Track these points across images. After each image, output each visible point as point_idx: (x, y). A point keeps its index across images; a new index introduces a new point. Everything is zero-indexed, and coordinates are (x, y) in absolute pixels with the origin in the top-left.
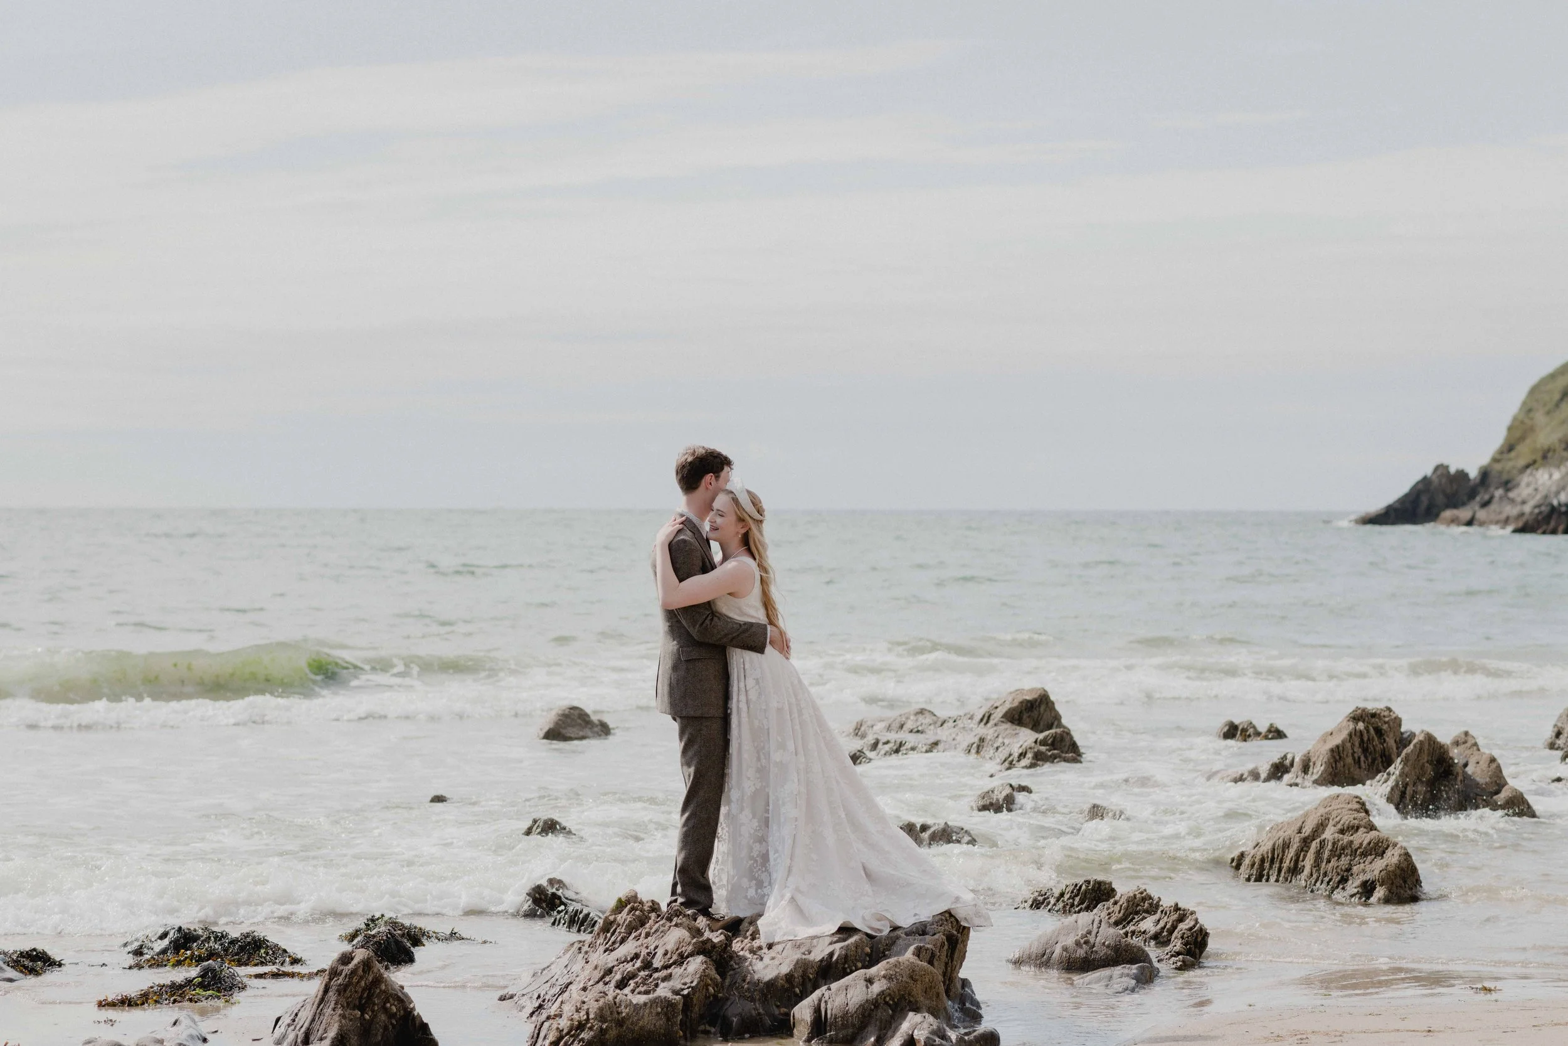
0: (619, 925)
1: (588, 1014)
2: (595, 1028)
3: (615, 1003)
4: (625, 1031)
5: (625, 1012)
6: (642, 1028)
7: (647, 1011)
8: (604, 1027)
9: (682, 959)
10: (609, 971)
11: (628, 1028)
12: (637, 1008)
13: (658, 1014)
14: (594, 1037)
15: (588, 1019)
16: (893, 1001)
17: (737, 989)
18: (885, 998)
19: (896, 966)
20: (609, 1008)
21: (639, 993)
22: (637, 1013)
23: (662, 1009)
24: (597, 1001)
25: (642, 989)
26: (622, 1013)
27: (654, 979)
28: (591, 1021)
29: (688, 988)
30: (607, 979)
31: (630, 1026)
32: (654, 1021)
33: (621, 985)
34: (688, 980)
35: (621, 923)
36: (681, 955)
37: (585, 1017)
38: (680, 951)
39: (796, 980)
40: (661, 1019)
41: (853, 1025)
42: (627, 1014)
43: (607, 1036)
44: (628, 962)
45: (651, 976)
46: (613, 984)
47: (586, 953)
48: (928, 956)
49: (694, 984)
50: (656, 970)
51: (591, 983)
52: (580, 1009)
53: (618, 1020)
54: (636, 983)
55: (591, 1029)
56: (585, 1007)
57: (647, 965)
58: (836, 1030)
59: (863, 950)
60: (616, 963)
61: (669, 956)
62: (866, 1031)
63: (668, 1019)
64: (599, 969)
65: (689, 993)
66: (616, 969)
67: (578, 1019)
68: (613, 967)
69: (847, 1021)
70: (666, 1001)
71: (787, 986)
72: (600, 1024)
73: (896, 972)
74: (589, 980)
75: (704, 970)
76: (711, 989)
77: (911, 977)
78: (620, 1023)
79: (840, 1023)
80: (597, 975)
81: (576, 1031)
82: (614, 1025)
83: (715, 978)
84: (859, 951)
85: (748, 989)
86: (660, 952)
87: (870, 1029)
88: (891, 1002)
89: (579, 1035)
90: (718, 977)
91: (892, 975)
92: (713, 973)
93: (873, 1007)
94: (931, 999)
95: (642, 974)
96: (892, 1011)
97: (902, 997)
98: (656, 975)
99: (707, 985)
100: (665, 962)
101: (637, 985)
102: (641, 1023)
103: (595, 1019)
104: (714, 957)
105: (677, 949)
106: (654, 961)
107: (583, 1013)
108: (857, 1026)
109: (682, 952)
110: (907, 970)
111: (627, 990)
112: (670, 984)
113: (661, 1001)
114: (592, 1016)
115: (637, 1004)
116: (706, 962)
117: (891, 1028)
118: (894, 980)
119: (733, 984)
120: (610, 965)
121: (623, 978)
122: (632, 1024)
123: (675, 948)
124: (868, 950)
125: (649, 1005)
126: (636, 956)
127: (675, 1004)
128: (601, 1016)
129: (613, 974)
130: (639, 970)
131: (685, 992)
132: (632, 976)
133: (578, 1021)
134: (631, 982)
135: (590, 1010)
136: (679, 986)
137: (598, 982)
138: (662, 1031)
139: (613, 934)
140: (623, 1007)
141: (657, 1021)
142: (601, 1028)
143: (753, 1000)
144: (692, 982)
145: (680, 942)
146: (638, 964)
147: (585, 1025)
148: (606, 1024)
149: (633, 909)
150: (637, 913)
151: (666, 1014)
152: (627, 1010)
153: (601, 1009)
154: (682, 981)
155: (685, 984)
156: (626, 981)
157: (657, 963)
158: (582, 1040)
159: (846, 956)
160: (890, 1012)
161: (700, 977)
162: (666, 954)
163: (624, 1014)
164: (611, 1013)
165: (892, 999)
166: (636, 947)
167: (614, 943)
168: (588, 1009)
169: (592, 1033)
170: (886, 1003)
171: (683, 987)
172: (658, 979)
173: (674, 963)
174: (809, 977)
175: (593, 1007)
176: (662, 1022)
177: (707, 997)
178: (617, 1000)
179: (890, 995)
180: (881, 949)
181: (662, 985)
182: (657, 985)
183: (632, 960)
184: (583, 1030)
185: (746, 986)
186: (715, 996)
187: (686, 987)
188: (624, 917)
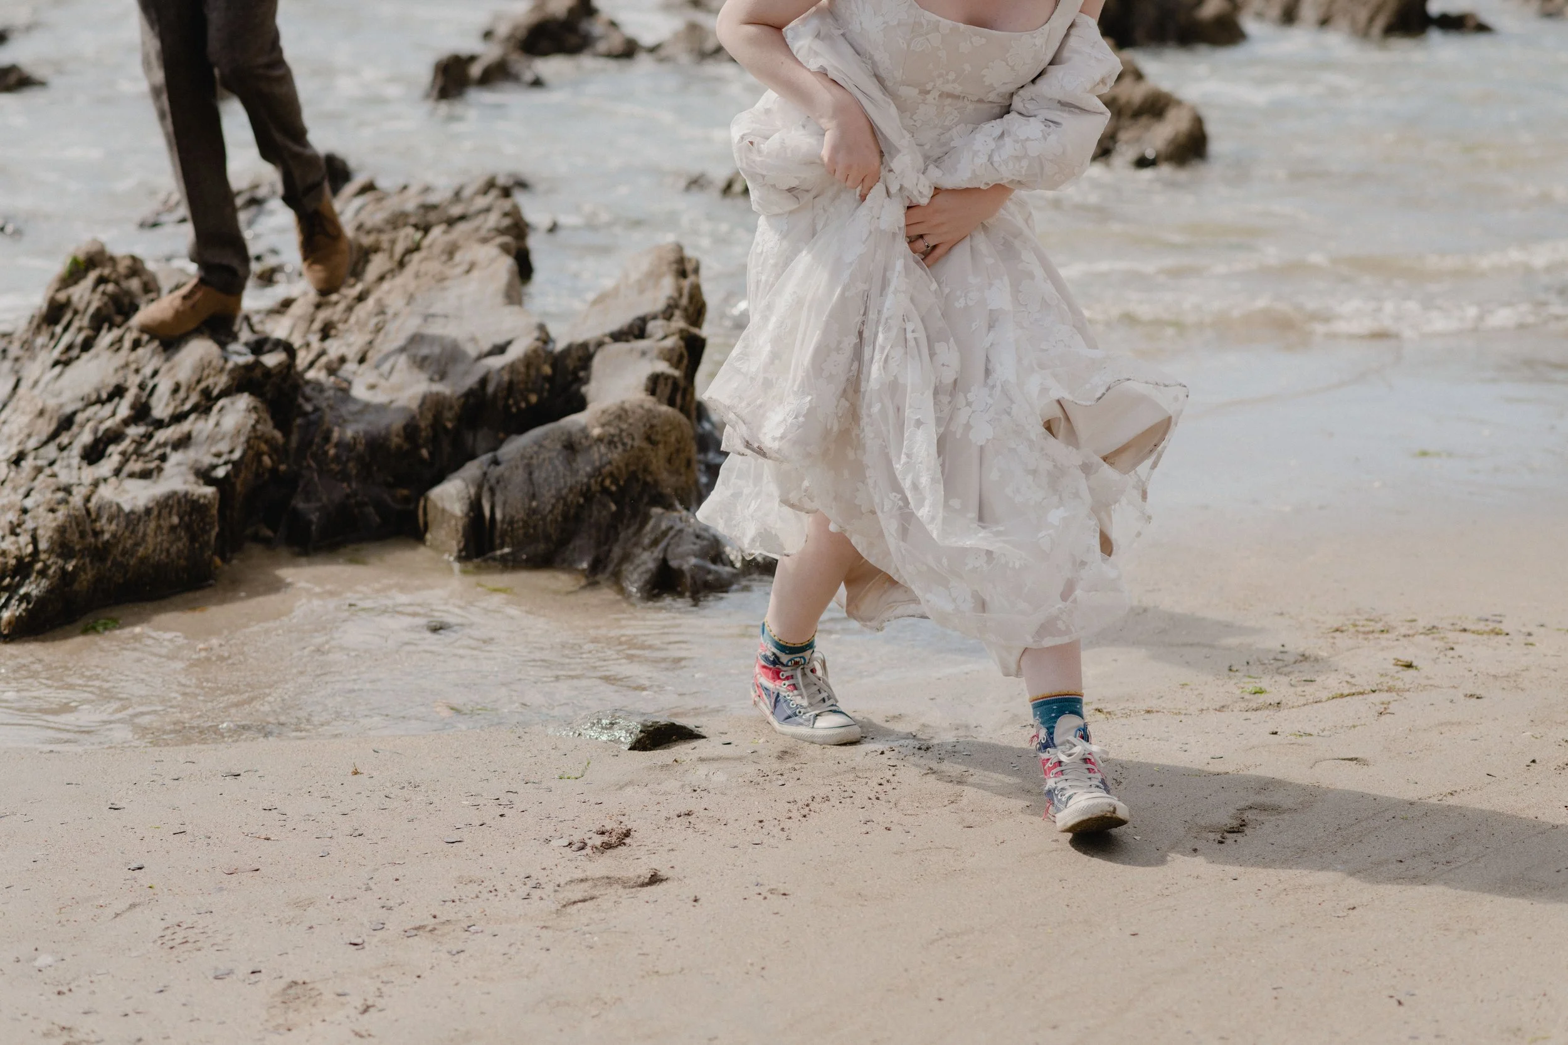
0: (76, 312)
1: (35, 540)
2: (51, 571)
3: (88, 511)
4: (110, 570)
5: (108, 529)
6: (143, 560)
7: (152, 525)
8: (70, 567)
9: (206, 404)
10: (66, 423)
11: (115, 563)
12: (133, 520)
13: (173, 528)
14: (50, 591)
15: (36, 552)
16: (617, 485)
17: (314, 456)
18: (603, 481)
19: (619, 417)
20: (78, 525)
21: (131, 475)
22: (133, 532)
23: (181, 519)
24: (52, 510)
25: (135, 466)
26: (102, 532)
27: (159, 446)
28: (43, 556)
29: (226, 463)
30: (64, 439)
31: (119, 559)
32: (166, 545)
33: (93, 454)
34: (223, 447)
35: (81, 307)
36: (206, 393)
37: (30, 549)
38: (203, 385)
39: (424, 434)
40: (179, 539)
41: (547, 538)
42: (114, 535)
43: (76, 586)
44: (103, 403)
45: (149, 436)
46: (76, 450)
47: (17, 359)
48: (667, 391)
49: (236, 455)
50: (160, 424)
51: (32, 443)
52: (19, 525)
53: (96, 547)
54: (123, 453)
55: (42, 573)
56: (29, 524)
57: (141, 412)
58: (513, 545)
59: (538, 370)
60: (80, 405)
61: (182, 394)
62: (571, 546)
63: (193, 539)
64: (47, 416)
65: (227, 475)
66: (80, 418)
67: (16, 553)
68: (74, 413)
69: (535, 527)
70: (187, 501)
71: (406, 446)
72: (60, 562)
73: (621, 431)
74: (29, 436)
75: (254, 427)
76: (266, 460)
77: (648, 438)
78: (100, 553)
79: (521, 532)
80: (45, 428)
81: (13, 578)
82: (88, 560)
83: (273, 438)
84: (533, 372)
85: (337, 458)
86: (164, 386)
87: (578, 542)
88: (614, 488)
89: (20, 585)
90: (278, 434)
91: (613, 436)
92: (268, 428)
93: (581, 500)
94: (677, 472)
95: (134, 431)
96: (616, 503)
97: (633, 476)
98: (161, 435)
99: (259, 455)
100: (176, 407)
101: (125, 457)
102: (141, 551)
103: (50, 551)
104: (269, 396)
105: (199, 382)
106: (154, 401)
107: (24, 538)
108: (554, 538)
109: (208, 387)
110: (640, 424)
111: (106, 467)
112: (190, 455)
113: (179, 502)
114: (43, 545)
115: (132, 512)
116: (255, 409)
117: (617, 540)
118: (620, 446)
119: (306, 444)
120: (68, 410)
121: (97, 441)
122: (124, 553)
123: (195, 378)
124: (547, 370)
125: (155, 512)
126: (119, 391)
127: (204, 505)
128: (63, 547)
129: (75, 429)
130: (126, 422)
131: (220, 473)
132: (114, 436)
133: (16, 557)
134: (111, 449)
135: (40, 532)
136: (207, 460)
137: (45, 443)
138: (182, 562)
139: (66, 329)
140: (104, 520)
141: (172, 543)
142: (63, 570)
143: (345, 477)
144: (231, 452)
145: (203, 367)
146: (124, 409)
147: (31, 564)
148: (74, 562)
149: (101, 280)
150: (110, 288)
151: (188, 528)
152: (113, 527)
153: (61, 530)
154: (214, 450)
155: (218, 455)
156: (101, 446)
157: (161, 409)
158: (26, 597)
159: (511, 383)
160: (613, 507)
161: (248, 441)
162: (176, 389)
163: (107, 536)
164: (82, 535)
165: (615, 481)
166: (116, 370)
167: (69, 347)
168: (35, 530)
169: (44, 583)
170: (605, 490)
171: (215, 461)
172: (165, 444)
173: (194, 409)
174: (445, 428)
175: (46, 524)
176: (180, 545)
177: (258, 475)
178: (92, 505)
179: (611, 474)
180: (571, 367)
181: (175, 458)
182: (163, 458)
183: (110, 398)
184: (28, 576)
185: (332, 452)
186: (274, 471)
187: (221, 461)
188: (83, 293)
